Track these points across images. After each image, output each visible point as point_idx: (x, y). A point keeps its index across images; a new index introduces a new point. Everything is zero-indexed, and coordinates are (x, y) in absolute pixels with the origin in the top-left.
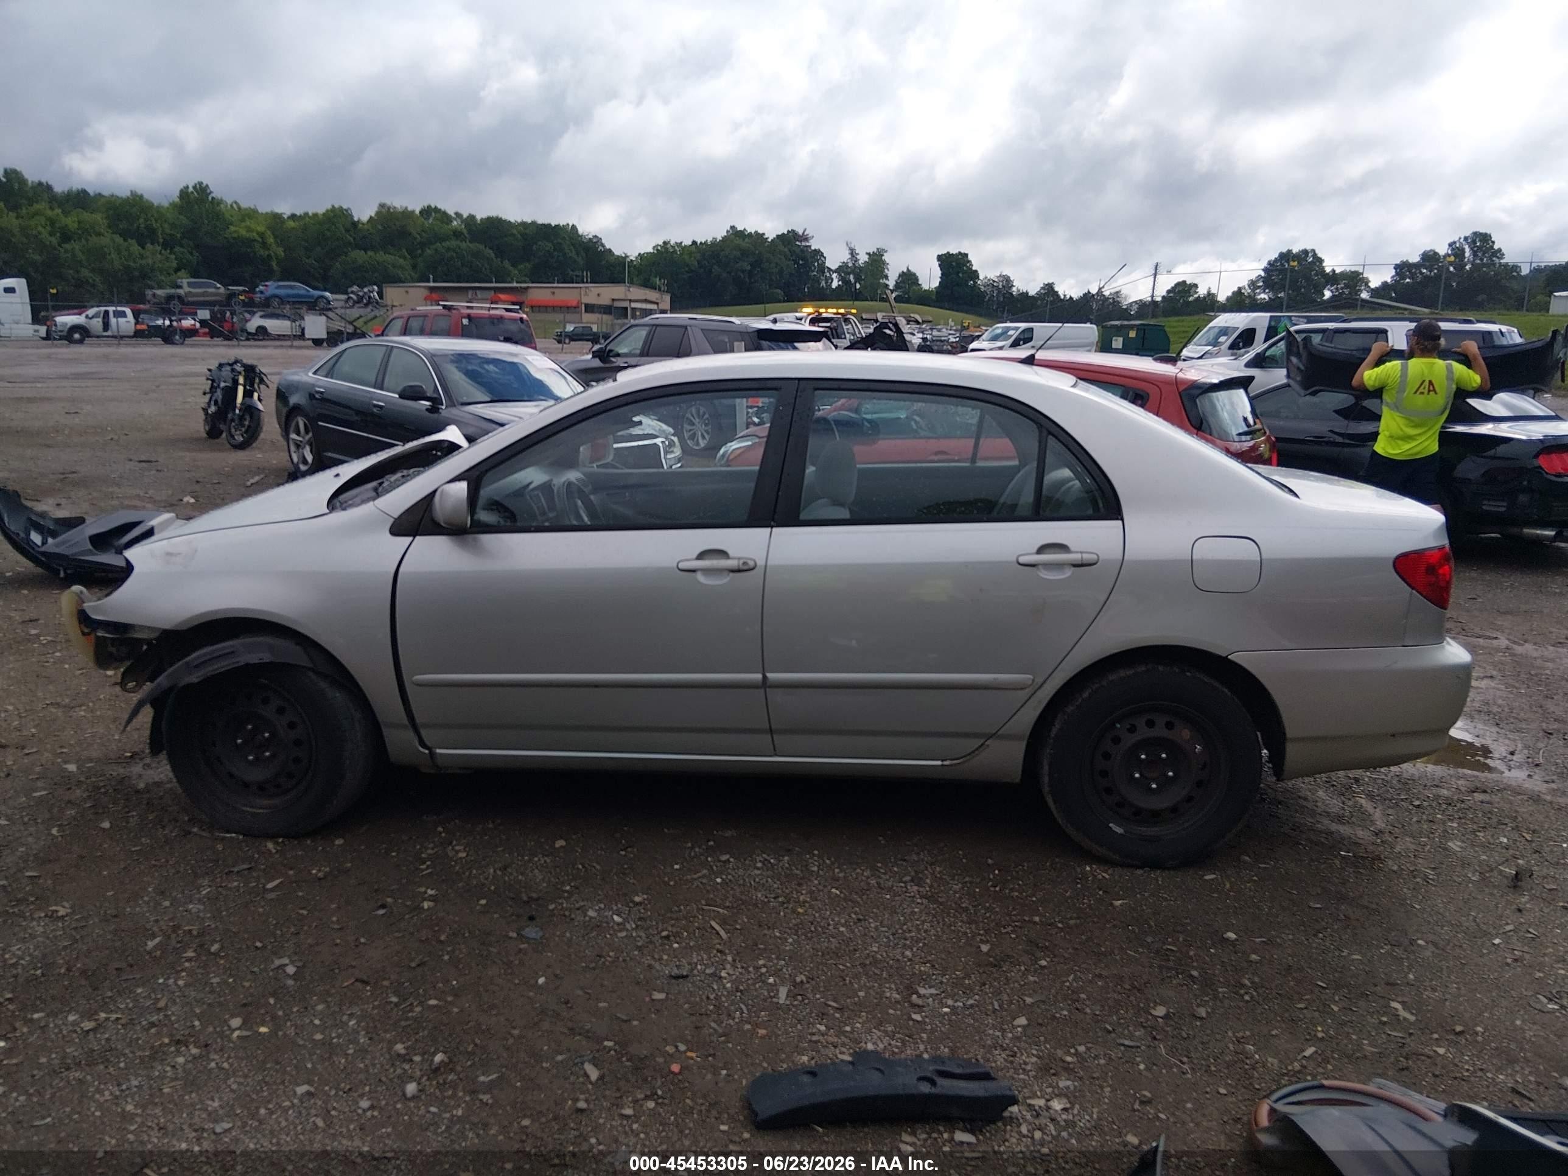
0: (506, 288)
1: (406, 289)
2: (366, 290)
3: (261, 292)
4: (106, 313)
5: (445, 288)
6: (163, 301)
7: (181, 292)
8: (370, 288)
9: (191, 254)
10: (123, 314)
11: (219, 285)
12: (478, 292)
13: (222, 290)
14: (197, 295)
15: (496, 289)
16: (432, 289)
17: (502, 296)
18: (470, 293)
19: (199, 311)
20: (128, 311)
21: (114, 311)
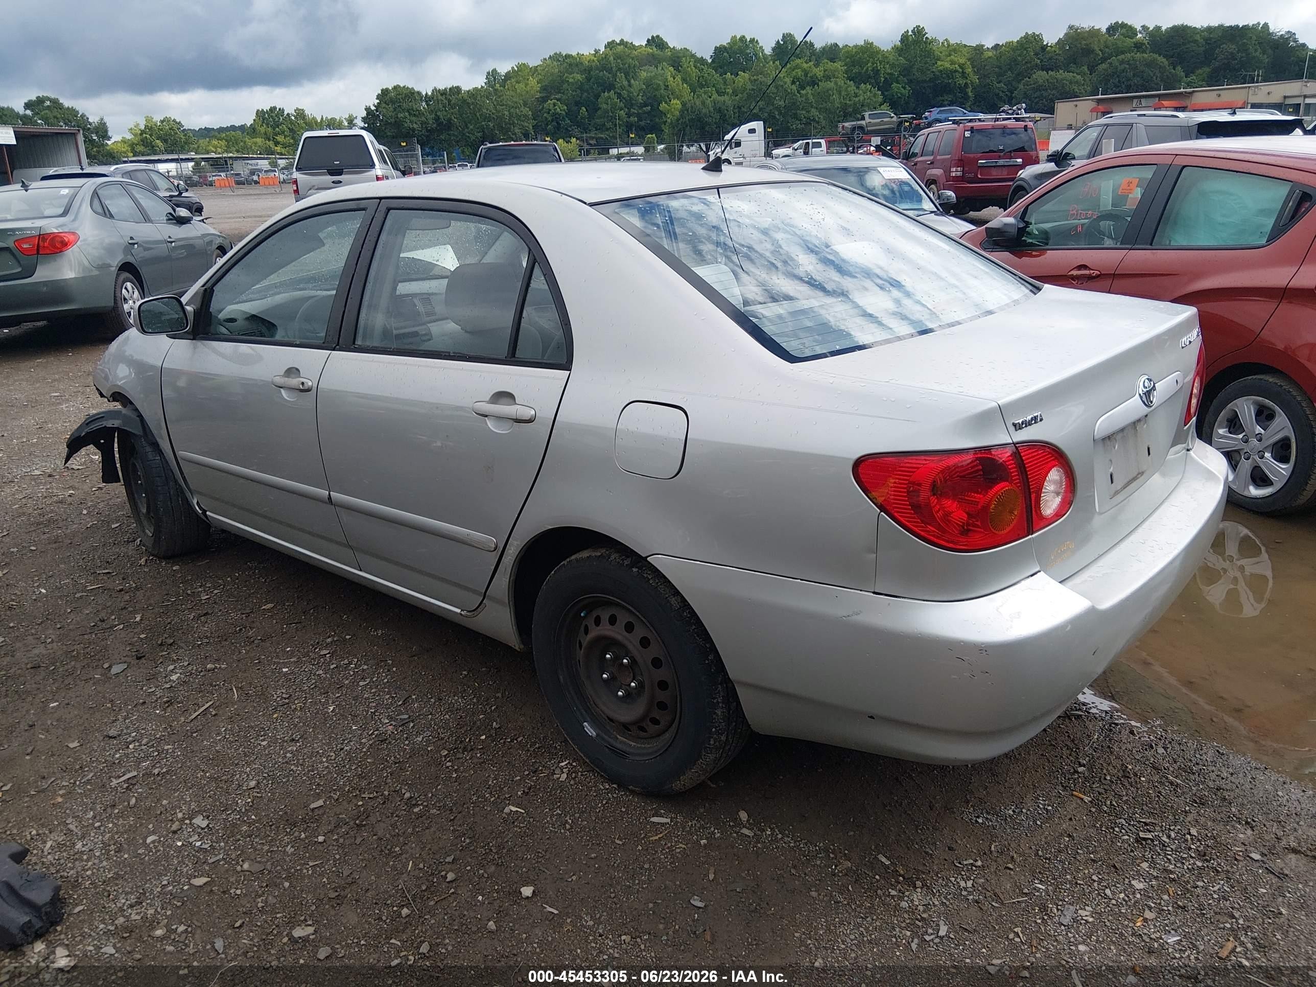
0: (1175, 94)
1: (1075, 103)
2: (1015, 108)
3: (926, 118)
4: (808, 143)
5: (1110, 99)
6: (849, 132)
7: (863, 122)
8: (1019, 106)
9: (904, 88)
10: (818, 145)
11: (893, 115)
12: (1143, 100)
13: (895, 119)
14: (875, 125)
15: (1159, 96)
16: (1099, 101)
17: (1165, 103)
18: (1135, 101)
19: (872, 138)
20: (823, 141)
21: (813, 143)
